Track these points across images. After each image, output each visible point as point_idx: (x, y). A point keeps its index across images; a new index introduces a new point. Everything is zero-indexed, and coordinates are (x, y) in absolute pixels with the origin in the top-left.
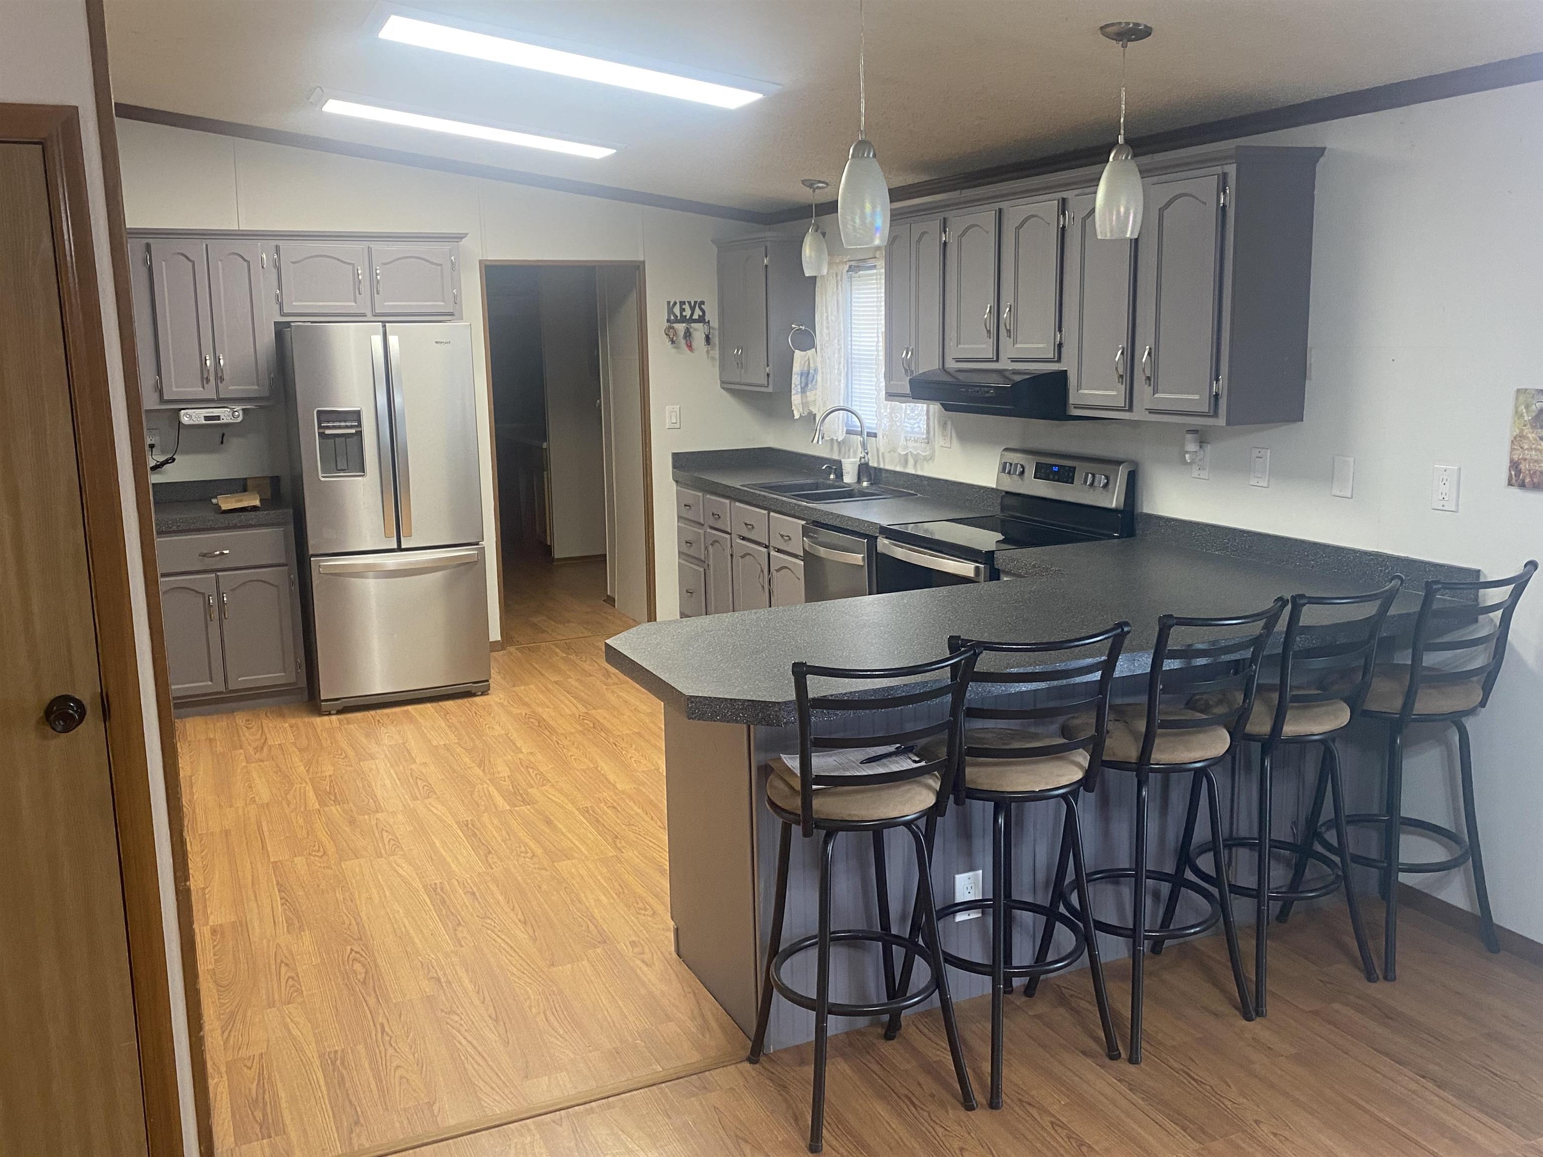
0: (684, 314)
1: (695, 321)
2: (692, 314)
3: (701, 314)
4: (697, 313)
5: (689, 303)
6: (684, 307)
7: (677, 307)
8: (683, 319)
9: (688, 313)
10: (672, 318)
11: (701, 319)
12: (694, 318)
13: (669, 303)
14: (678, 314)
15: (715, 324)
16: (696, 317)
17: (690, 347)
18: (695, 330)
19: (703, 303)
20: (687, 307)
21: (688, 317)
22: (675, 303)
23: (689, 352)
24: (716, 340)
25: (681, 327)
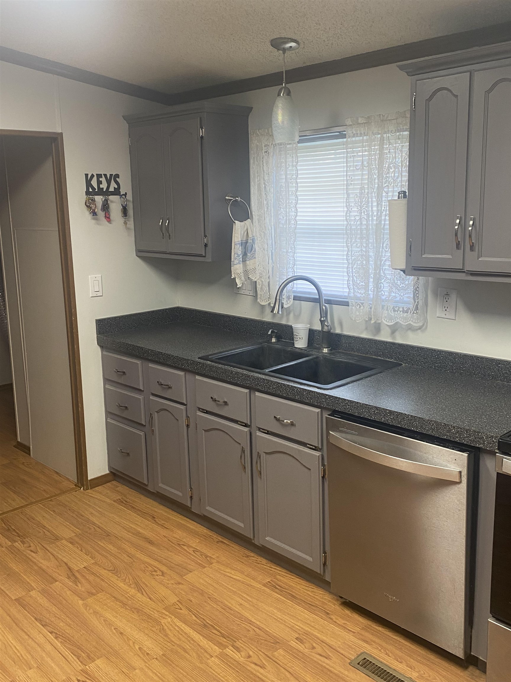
0: (101, 186)
1: (113, 193)
2: (108, 187)
3: (116, 187)
4: (113, 185)
5: (105, 175)
6: (100, 179)
7: (95, 179)
8: (100, 192)
9: (104, 186)
10: (91, 190)
11: (117, 192)
12: (110, 190)
13: (87, 175)
14: (96, 186)
15: (130, 197)
16: (111, 189)
17: (108, 218)
18: (112, 202)
19: (117, 176)
20: (103, 179)
21: (104, 190)
22: (93, 176)
23: (107, 223)
24: (131, 212)
25: (99, 199)
